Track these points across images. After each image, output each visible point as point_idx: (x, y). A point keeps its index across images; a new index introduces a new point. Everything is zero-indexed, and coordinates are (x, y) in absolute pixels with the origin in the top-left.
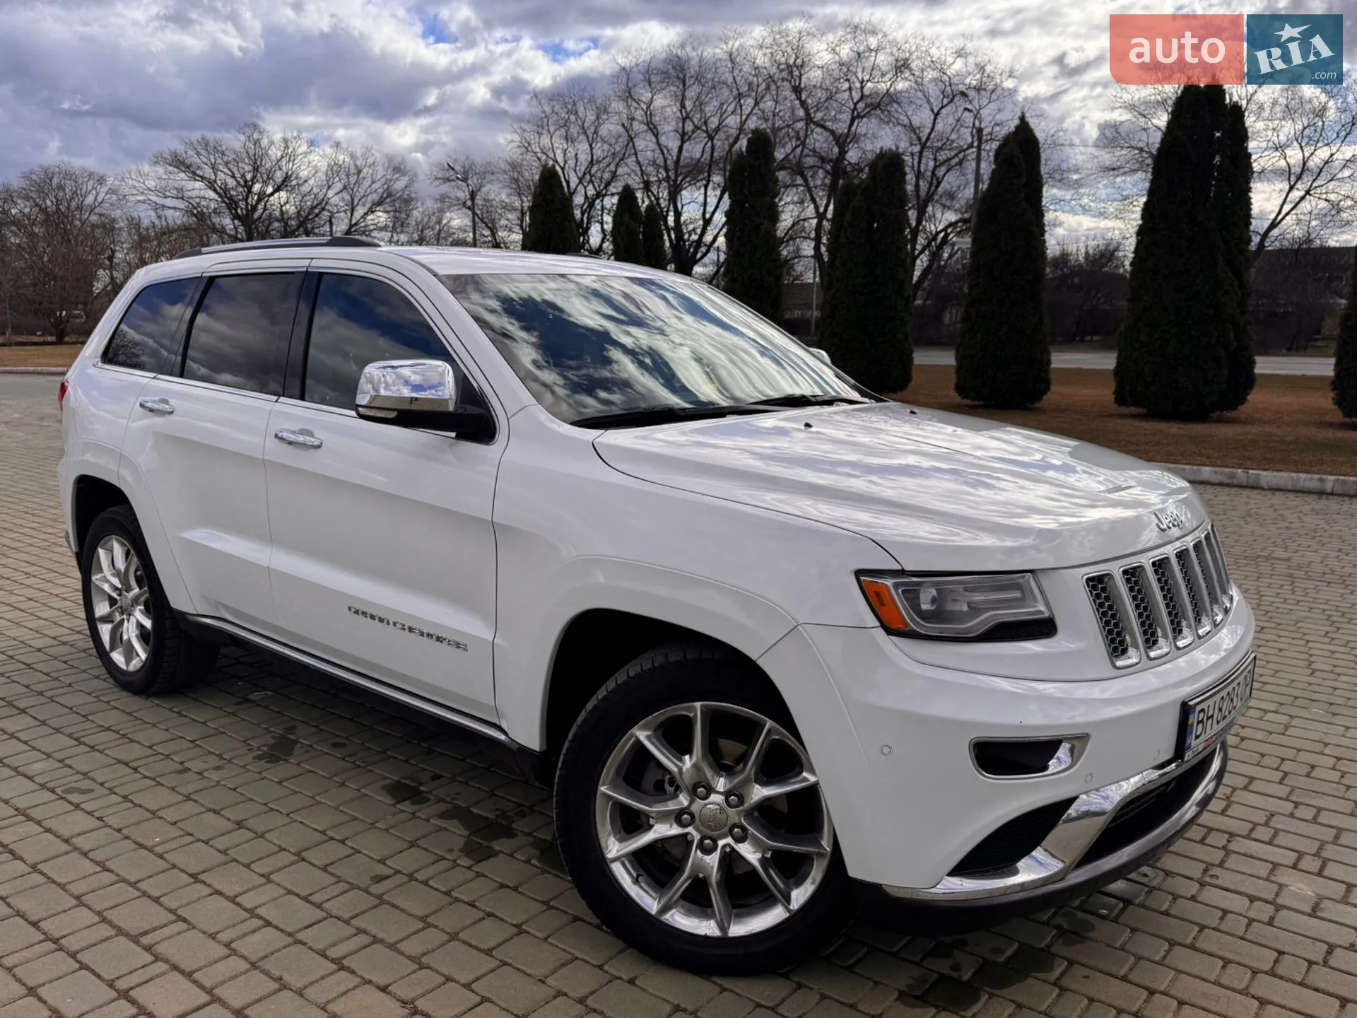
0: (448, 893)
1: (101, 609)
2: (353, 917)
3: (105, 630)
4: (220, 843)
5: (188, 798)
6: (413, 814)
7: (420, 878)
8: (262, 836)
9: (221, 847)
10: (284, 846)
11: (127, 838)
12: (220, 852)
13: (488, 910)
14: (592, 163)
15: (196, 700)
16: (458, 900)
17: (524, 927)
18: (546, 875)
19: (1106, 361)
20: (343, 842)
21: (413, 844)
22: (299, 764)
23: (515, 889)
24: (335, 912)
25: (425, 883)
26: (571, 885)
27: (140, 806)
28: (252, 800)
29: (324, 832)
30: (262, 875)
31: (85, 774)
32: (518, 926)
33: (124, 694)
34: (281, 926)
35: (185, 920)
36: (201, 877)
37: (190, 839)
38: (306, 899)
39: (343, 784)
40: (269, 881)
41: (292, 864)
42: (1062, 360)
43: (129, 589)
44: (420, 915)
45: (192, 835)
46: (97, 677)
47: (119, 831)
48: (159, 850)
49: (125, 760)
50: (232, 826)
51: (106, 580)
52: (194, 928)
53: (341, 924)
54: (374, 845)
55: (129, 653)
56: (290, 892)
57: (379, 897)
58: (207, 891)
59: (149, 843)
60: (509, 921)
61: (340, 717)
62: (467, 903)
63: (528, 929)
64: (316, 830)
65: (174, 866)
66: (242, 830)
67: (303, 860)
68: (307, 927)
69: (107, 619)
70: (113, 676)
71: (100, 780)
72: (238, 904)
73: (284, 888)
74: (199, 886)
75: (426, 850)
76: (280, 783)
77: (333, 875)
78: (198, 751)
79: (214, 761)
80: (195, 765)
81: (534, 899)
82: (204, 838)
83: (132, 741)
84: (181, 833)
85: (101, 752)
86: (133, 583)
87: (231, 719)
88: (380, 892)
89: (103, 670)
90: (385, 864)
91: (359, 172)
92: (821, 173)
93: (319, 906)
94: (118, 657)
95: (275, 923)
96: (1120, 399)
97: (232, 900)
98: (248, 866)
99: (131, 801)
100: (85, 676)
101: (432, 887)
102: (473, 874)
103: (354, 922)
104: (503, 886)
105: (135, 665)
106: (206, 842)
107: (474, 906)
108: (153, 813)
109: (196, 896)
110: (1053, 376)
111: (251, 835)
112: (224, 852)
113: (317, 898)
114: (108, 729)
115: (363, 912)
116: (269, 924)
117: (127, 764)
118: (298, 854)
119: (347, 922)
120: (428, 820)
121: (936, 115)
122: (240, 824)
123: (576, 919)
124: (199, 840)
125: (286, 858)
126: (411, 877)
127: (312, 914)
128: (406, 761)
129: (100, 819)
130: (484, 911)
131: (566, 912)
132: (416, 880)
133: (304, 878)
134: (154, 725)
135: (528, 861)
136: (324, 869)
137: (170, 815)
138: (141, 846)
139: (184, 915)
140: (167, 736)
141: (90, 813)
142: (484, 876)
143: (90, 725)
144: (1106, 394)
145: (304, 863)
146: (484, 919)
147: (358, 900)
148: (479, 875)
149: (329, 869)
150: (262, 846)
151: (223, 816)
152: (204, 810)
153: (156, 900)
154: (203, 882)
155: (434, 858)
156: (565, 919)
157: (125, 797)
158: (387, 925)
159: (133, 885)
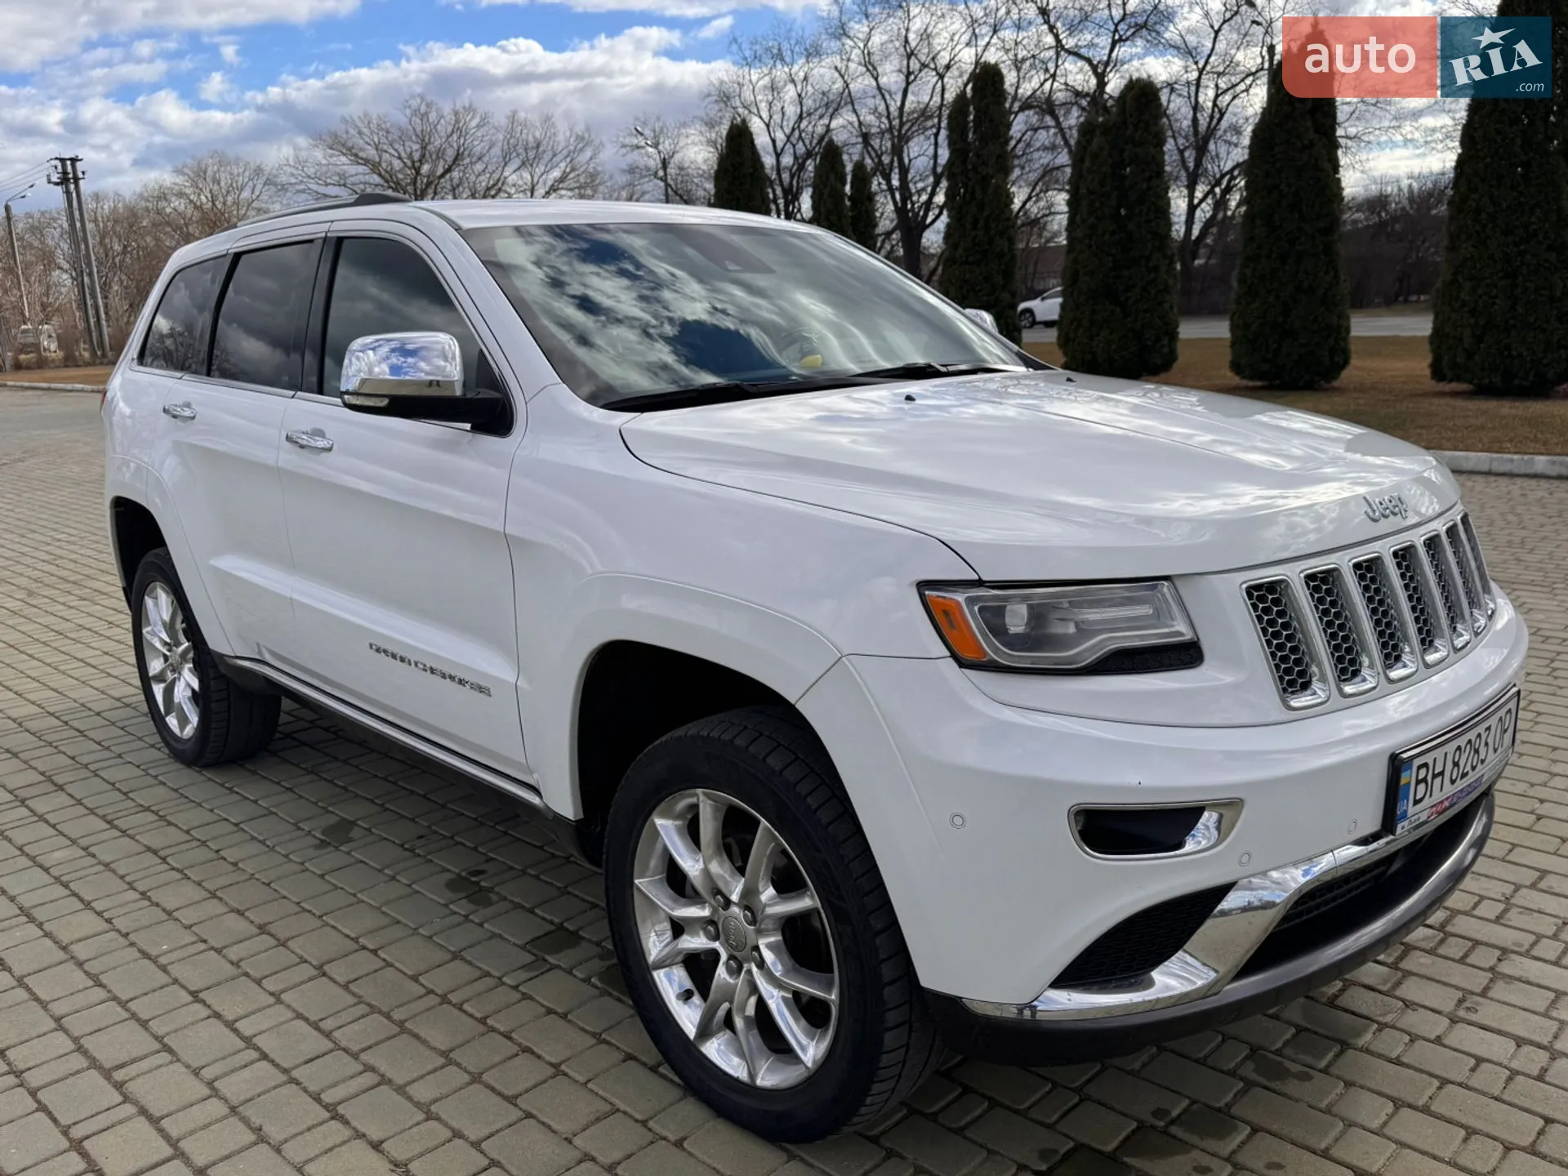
0: (483, 1021)
1: (155, 666)
2: (364, 1050)
3: (158, 690)
4: (233, 953)
5: (213, 895)
6: (466, 917)
7: (454, 1001)
8: (284, 944)
9: (234, 958)
10: (306, 956)
11: (132, 944)
12: (232, 963)
13: (526, 1043)
15: (254, 773)
16: (493, 1030)
17: (563, 1067)
18: (607, 999)
20: (375, 952)
21: (456, 956)
22: (349, 853)
23: (564, 1016)
24: (344, 1043)
25: (459, 1007)
26: (632, 1012)
27: (157, 905)
28: (285, 897)
29: (355, 940)
30: (272, 994)
31: (107, 865)
32: (555, 1066)
33: (179, 766)
34: (278, 1060)
35: (170, 1051)
36: (201, 995)
37: (202, 946)
38: (315, 1026)
39: (393, 878)
40: (279, 1001)
41: (310, 979)
43: (178, 644)
44: (443, 1048)
45: (205, 941)
46: (152, 746)
47: (126, 935)
48: (163, 960)
49: (154, 847)
50: (255, 931)
51: (156, 636)
52: (178, 1060)
53: (347, 1058)
54: (410, 955)
55: (183, 721)
56: (299, 1016)
57: (401, 1024)
58: (205, 1012)
59: (153, 952)
60: (547, 1058)
61: (412, 792)
62: (501, 1034)
63: (567, 1070)
64: (347, 936)
65: (176, 981)
66: (264, 937)
67: (324, 974)
68: (307, 1062)
69: (160, 678)
70: (167, 744)
71: (121, 872)
72: (236, 1031)
73: (294, 1011)
74: (198, 1006)
75: (470, 963)
76: (322, 876)
77: (354, 994)
78: (239, 836)
79: (256, 848)
80: (231, 854)
81: (583, 1030)
82: (218, 945)
83: (170, 824)
84: (194, 939)
85: (132, 837)
86: (182, 638)
87: (288, 796)
88: (403, 1018)
89: (157, 738)
90: (417, 981)
93: (328, 1035)
94: (172, 721)
95: (272, 1055)
97: (230, 1025)
98: (259, 982)
99: (149, 899)
100: (141, 744)
101: (465, 1012)
102: (519, 996)
103: (364, 1057)
104: (550, 1011)
105: (189, 731)
106: (219, 951)
107: (510, 1038)
108: (169, 913)
109: (190, 1019)
111: (273, 942)
112: (236, 964)
113: (327, 1025)
114: (148, 809)
115: (377, 1044)
116: (264, 1056)
117: (155, 853)
118: (320, 967)
119: (355, 1056)
120: (481, 925)
122: (262, 929)
123: (630, 1057)
124: (212, 948)
125: (307, 971)
126: (444, 999)
127: (315, 1043)
128: (475, 849)
129: (109, 921)
130: (519, 1045)
131: (618, 1048)
132: (450, 1003)
133: (316, 998)
134: (199, 805)
135: (587, 980)
136: (346, 987)
137: (186, 916)
138: (145, 955)
139: (170, 1044)
140: (210, 817)
141: (99, 914)
142: (531, 998)
143: (130, 804)
145: (324, 979)
146: (517, 1055)
147: (376, 1026)
148: (526, 997)
149: (351, 986)
150: (282, 956)
151: (247, 918)
152: (226, 910)
153: (144, 1024)
154: (203, 1002)
155: (478, 974)
156: (618, 1056)
157: (143, 894)
158: (398, 1061)
159: (123, 1004)
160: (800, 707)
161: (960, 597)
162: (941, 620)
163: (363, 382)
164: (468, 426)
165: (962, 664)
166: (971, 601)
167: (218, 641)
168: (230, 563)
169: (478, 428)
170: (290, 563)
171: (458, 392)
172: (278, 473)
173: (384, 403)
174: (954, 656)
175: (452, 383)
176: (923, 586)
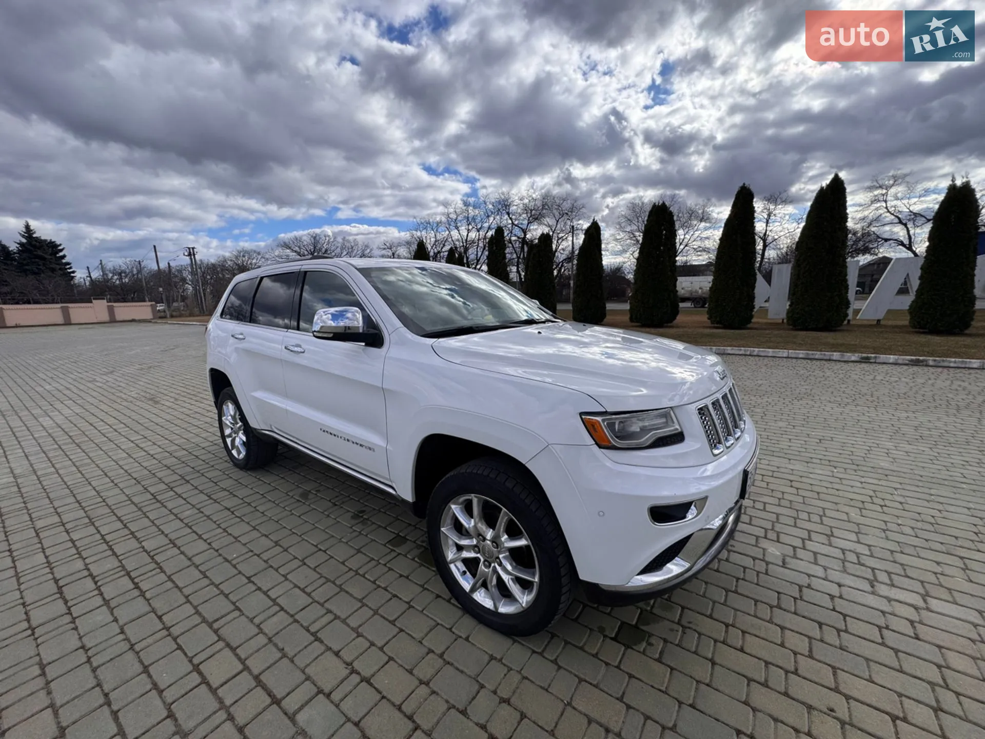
0: (374, 582)
1: (227, 432)
2: (325, 602)
3: (229, 441)
4: (265, 556)
5: (254, 528)
6: (360, 532)
7: (361, 573)
8: (286, 550)
9: (265, 558)
10: (296, 556)
11: (220, 555)
12: (265, 561)
13: (394, 593)
14: (436, 241)
15: (268, 471)
16: (379, 586)
17: (411, 603)
18: (422, 567)
19: (626, 306)
20: (325, 551)
21: (359, 551)
22: (309, 505)
23: (407, 577)
24: (316, 599)
25: (363, 576)
27: (231, 534)
28: (285, 527)
29: (316, 546)
30: (283, 576)
31: (208, 517)
32: (408, 603)
33: (237, 469)
34: (288, 610)
35: (240, 610)
36: (252, 579)
37: (251, 554)
38: (303, 590)
39: (328, 516)
40: (287, 579)
41: (299, 567)
42: (610, 306)
43: (237, 423)
44: (360, 598)
45: (252, 551)
46: (226, 461)
47: (217, 551)
48: (234, 562)
49: (228, 507)
50: (274, 544)
51: (227, 420)
52: (243, 614)
53: (319, 607)
54: (341, 552)
55: (239, 452)
56: (296, 586)
57: (340, 586)
58: (254, 588)
59: (230, 559)
60: (404, 599)
61: (331, 477)
62: (383, 588)
63: (414, 605)
64: (313, 545)
65: (240, 573)
66: (278, 547)
67: (305, 564)
68: (301, 610)
69: (230, 436)
70: (232, 461)
71: (215, 520)
72: (268, 596)
73: (293, 583)
74: (251, 585)
75: (365, 554)
76: (299, 517)
77: (319, 573)
78: (264, 499)
79: (270, 505)
80: (261, 509)
81: (416, 584)
82: (258, 553)
83: (235, 496)
84: (247, 550)
85: (219, 503)
86: (239, 421)
87: (282, 481)
88: (340, 583)
89: (228, 458)
90: (344, 565)
91: (352, 248)
92: (518, 243)
93: (309, 595)
94: (234, 452)
95: (285, 608)
96: (631, 320)
97: (265, 593)
98: (277, 570)
99: (227, 532)
100: (221, 461)
101: (366, 578)
102: (387, 569)
103: (326, 605)
104: (401, 576)
105: (242, 456)
106: (258, 556)
107: (387, 590)
108: (236, 538)
109: (248, 592)
110: (607, 312)
111: (281, 550)
112: (266, 561)
113: (308, 590)
114: (225, 490)
115: (331, 598)
116: (282, 609)
117: (229, 509)
118: (303, 561)
119: (322, 605)
120: (366, 536)
121: (558, 221)
122: (277, 543)
123: (438, 596)
124: (255, 554)
125: (296, 563)
126: (357, 573)
127: (304, 600)
128: (359, 501)
129: (209, 544)
130: (391, 593)
131: (432, 592)
132: (359, 574)
133: (302, 577)
134: (246, 486)
135: (413, 559)
136: (314, 570)
137: (244, 540)
138: (226, 560)
139: (240, 606)
140: (252, 492)
141: (205, 541)
142: (392, 570)
143: (218, 487)
144: (627, 318)
145: (305, 566)
146: (391, 599)
147: (329, 589)
148: (390, 569)
149: (317, 569)
150: (286, 557)
151: (270, 539)
152: (260, 535)
153: (226, 596)
154: (253, 582)
155: (368, 559)
156: (432, 596)
157: (224, 529)
158: (342, 607)
159: (217, 586)
160: (526, 465)
161: (599, 419)
162: (591, 428)
163: (322, 327)
164: (363, 344)
165: (600, 447)
166: (603, 421)
167: (254, 423)
168: (259, 394)
169: (367, 345)
170: (286, 395)
171: (361, 331)
172: (282, 362)
173: (331, 335)
174: (596, 444)
175: (358, 327)
176: (581, 414)
